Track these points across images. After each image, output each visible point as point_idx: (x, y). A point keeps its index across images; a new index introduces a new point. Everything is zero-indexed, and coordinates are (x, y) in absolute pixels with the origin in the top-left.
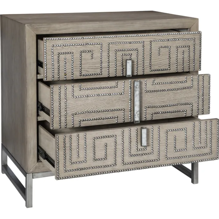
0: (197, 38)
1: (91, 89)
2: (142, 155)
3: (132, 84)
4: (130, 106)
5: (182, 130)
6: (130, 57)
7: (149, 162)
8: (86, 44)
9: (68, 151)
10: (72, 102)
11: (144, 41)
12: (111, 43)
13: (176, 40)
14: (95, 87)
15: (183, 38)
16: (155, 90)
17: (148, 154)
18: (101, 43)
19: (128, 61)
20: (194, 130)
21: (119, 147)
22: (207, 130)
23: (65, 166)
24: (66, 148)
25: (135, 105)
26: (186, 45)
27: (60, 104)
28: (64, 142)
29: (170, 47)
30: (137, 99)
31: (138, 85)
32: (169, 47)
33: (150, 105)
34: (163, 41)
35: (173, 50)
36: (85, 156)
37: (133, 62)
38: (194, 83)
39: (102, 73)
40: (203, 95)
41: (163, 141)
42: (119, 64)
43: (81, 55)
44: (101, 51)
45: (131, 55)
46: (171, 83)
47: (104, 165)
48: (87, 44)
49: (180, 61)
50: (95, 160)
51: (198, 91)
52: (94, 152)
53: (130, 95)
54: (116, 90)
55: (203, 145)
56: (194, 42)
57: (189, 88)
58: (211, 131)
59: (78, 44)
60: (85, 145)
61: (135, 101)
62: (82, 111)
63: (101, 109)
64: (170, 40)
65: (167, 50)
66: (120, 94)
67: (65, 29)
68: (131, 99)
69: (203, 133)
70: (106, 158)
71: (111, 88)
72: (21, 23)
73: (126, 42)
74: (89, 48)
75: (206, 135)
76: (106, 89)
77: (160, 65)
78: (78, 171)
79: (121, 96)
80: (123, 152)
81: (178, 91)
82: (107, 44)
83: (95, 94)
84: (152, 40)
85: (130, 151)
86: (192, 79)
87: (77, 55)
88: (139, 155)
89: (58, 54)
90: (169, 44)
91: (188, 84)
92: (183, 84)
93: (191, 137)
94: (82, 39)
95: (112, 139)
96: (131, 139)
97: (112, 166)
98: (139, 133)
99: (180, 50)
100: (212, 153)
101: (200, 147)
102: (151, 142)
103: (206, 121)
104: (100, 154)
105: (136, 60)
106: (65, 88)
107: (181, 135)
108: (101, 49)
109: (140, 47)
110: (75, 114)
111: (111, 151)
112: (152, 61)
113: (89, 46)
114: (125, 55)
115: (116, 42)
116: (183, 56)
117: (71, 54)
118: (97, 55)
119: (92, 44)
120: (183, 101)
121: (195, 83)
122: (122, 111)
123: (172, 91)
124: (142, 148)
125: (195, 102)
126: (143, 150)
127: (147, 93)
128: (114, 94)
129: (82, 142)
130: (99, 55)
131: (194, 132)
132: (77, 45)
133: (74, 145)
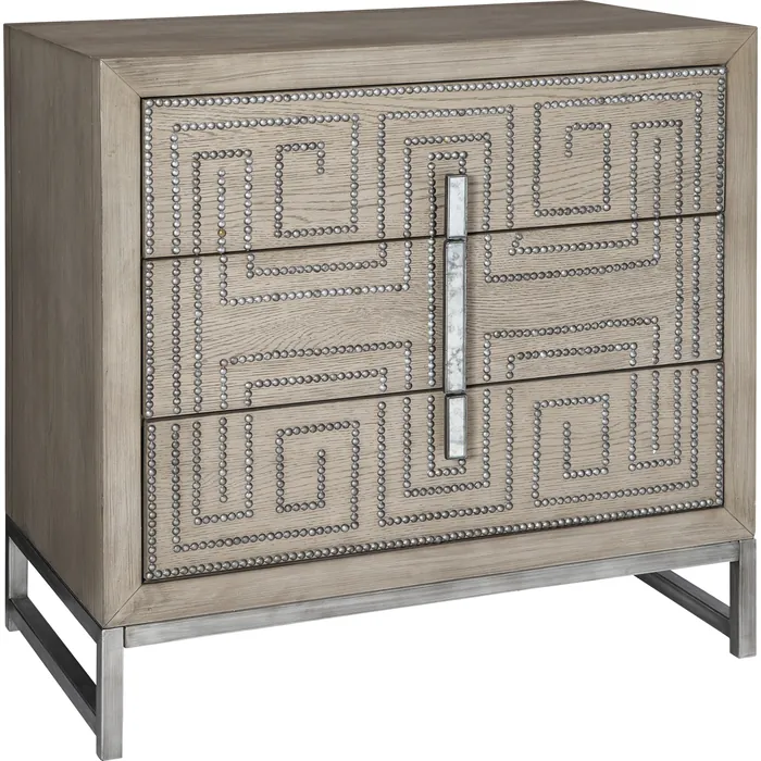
0: (710, 93)
1: (291, 272)
2: (451, 489)
3: (439, 254)
4: (431, 332)
5: (594, 400)
6: (462, 166)
7: (473, 516)
8: (299, 121)
9: (187, 479)
10: (221, 320)
11: (512, 107)
12: (390, 116)
13: (630, 99)
14: (303, 263)
15: (656, 92)
16: (522, 272)
17: (470, 486)
18: (355, 115)
19: (452, 180)
20: (635, 400)
21: (369, 462)
22: (682, 401)
23: (176, 531)
24: (182, 468)
25: (448, 330)
26: (667, 119)
27: (176, 328)
28: (176, 448)
29: (610, 125)
30: (455, 306)
31: (461, 254)
32: (606, 126)
33: (504, 326)
34: (584, 105)
35: (621, 136)
36: (249, 495)
37: (471, 184)
38: (663, 247)
39: (358, 225)
40: (697, 289)
41: (523, 440)
42: (421, 191)
43: (279, 161)
44: (354, 143)
45: (463, 159)
46: (580, 247)
47: (315, 525)
48: (302, 119)
49: (646, 175)
50: (284, 509)
51: (679, 277)
52: (280, 480)
53: (431, 291)
54: (382, 275)
55: (666, 452)
56: (699, 106)
57: (647, 263)
58: (694, 405)
59: (269, 122)
60: (249, 457)
61: (449, 311)
62: (258, 351)
63: (325, 344)
64: (608, 100)
65: (598, 136)
66: (393, 288)
67: (250, 75)
68: (435, 307)
69: (667, 413)
70: (320, 502)
71: (361, 266)
72: (84, 56)
73: (447, 110)
74: (308, 132)
75: (679, 418)
76: (345, 272)
77: (574, 194)
78: (224, 546)
79: (399, 297)
80: (383, 479)
81: (607, 277)
82: (376, 120)
83: (304, 290)
84: (542, 103)
85: (406, 476)
86: (656, 232)
87: (264, 163)
88: (439, 490)
89: (196, 160)
90: (606, 114)
91: (644, 250)
92: (623, 250)
93: (626, 424)
94: (283, 102)
95: (344, 436)
96: (409, 433)
97: (344, 528)
98: (439, 413)
99: (647, 136)
100: (697, 482)
101: (655, 461)
102: (480, 445)
103: (678, 368)
104: (301, 486)
105: (481, 178)
106: (197, 270)
107: (587, 420)
108: (354, 139)
109: (496, 127)
110: (233, 364)
111: (338, 476)
112: (542, 179)
113: (308, 125)
114: (443, 156)
115: (410, 111)
116: (657, 158)
117: (244, 157)
118: (337, 158)
119: (319, 119)
120: (625, 312)
121: (669, 247)
122: (403, 348)
123: (583, 277)
124: (450, 464)
125: (669, 315)
126: (453, 471)
127: (492, 284)
128: (373, 289)
129: (236, 445)
130: (347, 159)
131: (635, 408)
132: (267, 124)
133: (210, 455)
